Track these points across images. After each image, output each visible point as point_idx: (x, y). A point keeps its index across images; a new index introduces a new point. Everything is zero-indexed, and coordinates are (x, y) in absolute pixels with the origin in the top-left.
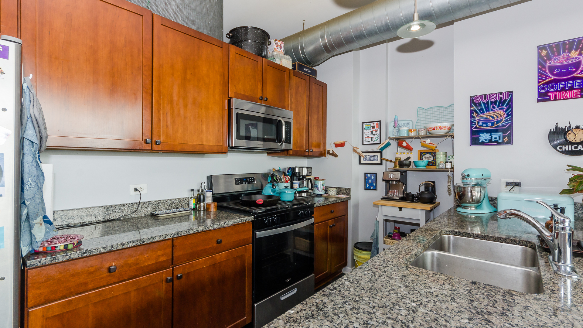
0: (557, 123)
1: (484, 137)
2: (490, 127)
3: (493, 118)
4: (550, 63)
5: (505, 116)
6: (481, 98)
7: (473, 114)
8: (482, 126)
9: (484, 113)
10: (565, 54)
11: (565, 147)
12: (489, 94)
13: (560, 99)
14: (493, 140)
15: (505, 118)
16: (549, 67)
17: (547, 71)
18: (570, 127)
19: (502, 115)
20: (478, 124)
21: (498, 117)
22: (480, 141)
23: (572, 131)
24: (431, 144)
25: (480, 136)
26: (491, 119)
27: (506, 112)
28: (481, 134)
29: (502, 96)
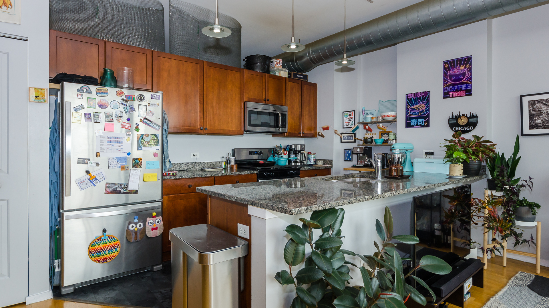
0: (453, 113)
1: (414, 122)
2: (417, 116)
3: (419, 109)
4: (450, 73)
5: (426, 108)
6: (412, 95)
7: (408, 106)
8: (412, 114)
9: (414, 105)
10: (458, 67)
11: (457, 128)
12: (417, 93)
13: (455, 97)
14: (419, 124)
15: (425, 109)
16: (449, 75)
17: (448, 78)
18: (459, 115)
19: (424, 107)
20: (410, 113)
21: (421, 108)
22: (411, 125)
23: (461, 118)
24: (383, 127)
25: (411, 121)
26: (418, 110)
27: (426, 105)
28: (412, 120)
29: (423, 94)
